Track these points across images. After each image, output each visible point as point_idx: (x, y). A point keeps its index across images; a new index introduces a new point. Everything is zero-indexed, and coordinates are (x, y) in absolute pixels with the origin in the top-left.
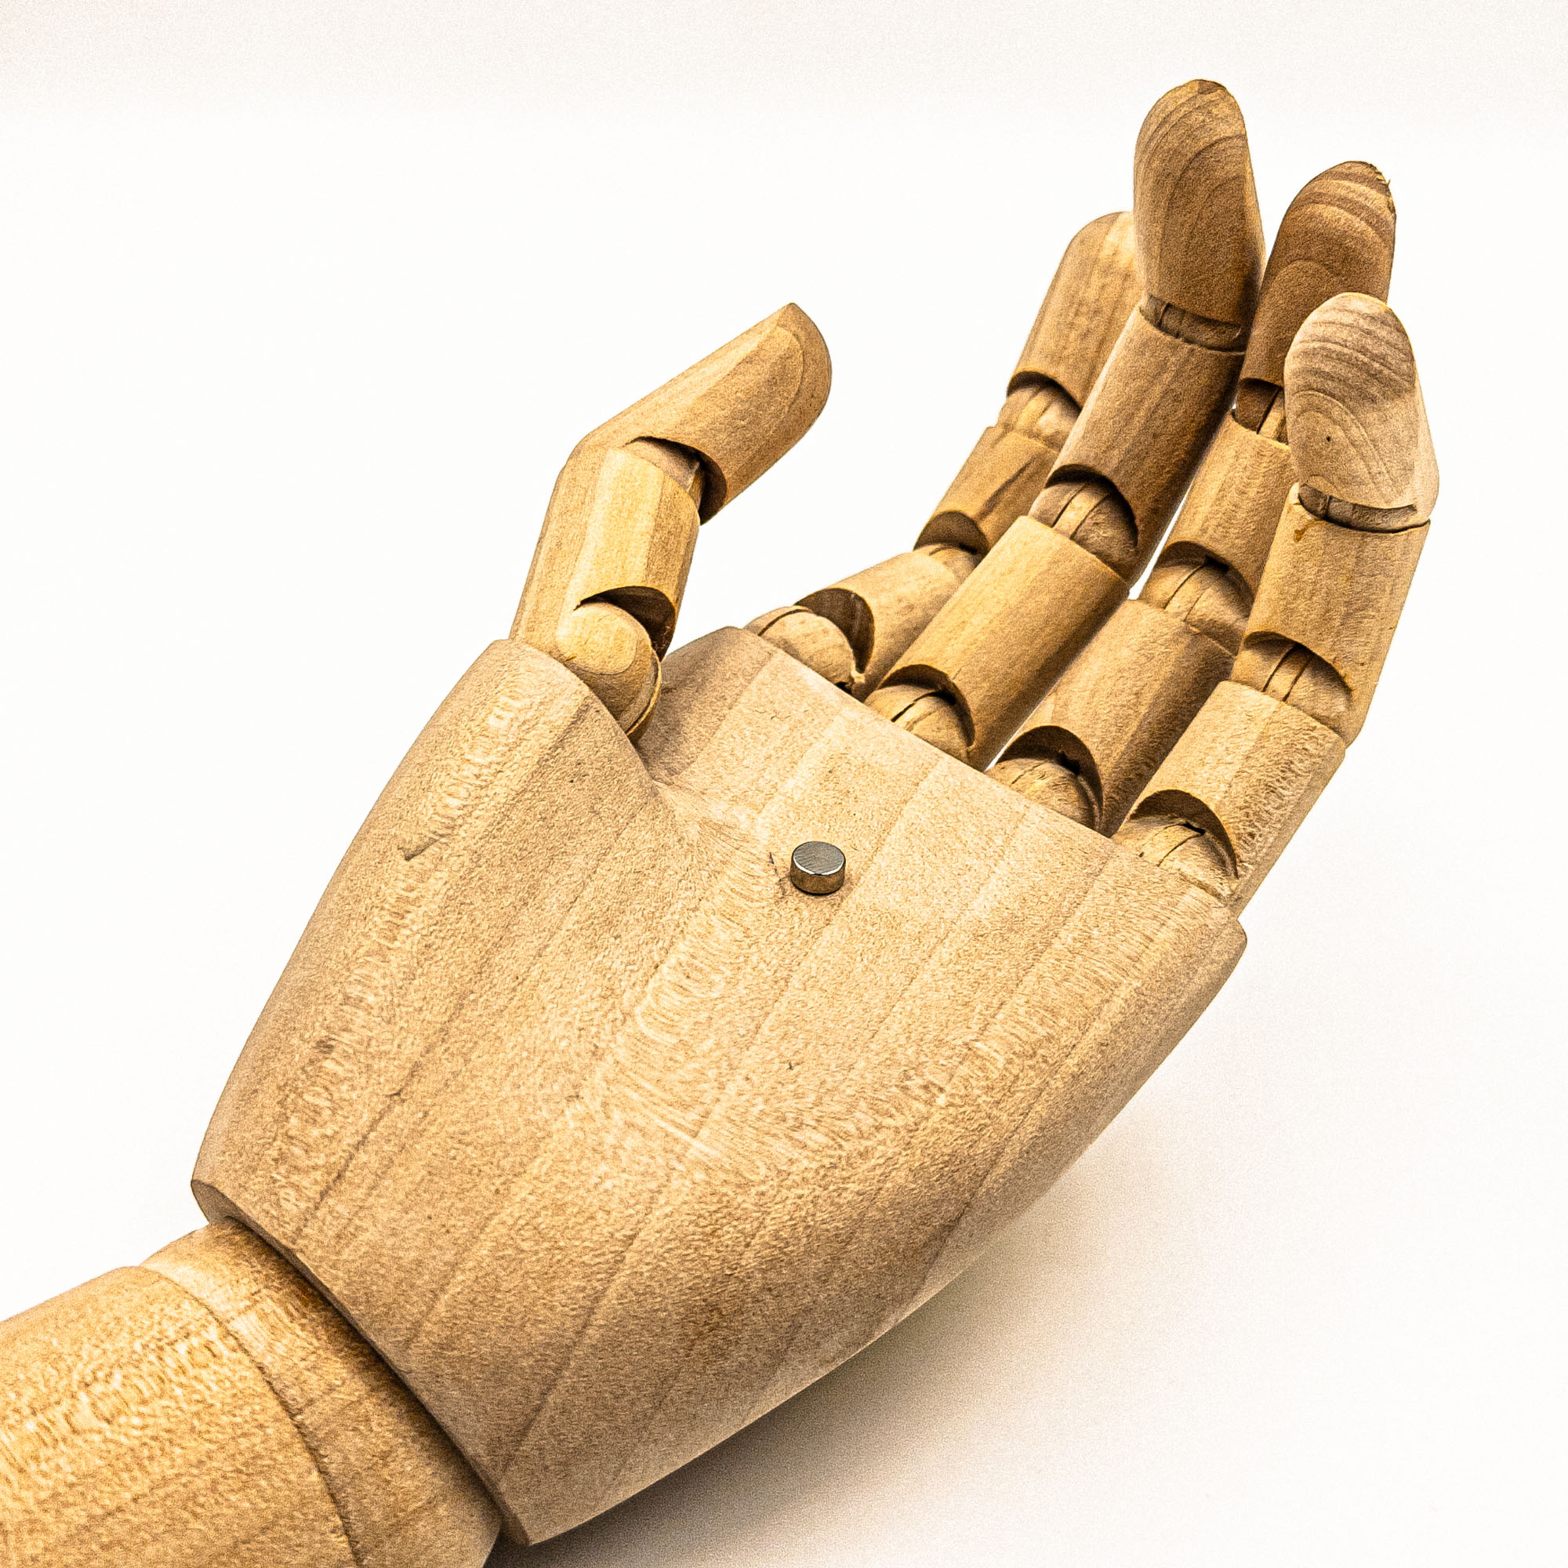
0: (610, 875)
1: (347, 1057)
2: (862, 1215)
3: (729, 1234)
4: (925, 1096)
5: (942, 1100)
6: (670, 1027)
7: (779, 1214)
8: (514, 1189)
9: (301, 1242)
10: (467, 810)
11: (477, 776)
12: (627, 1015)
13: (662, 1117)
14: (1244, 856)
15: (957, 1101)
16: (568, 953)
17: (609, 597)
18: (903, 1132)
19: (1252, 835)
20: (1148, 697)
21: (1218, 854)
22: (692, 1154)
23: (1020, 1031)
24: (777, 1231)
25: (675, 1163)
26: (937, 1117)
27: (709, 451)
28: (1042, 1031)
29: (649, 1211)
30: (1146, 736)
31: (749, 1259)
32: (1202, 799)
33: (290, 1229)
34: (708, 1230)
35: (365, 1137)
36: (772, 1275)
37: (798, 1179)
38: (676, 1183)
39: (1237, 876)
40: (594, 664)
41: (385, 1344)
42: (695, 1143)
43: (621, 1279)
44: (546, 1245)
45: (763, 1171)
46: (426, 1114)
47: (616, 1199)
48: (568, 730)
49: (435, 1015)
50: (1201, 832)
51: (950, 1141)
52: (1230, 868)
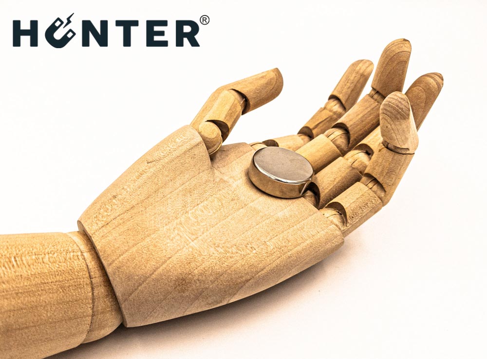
0: (194, 182)
1: (119, 200)
2: (226, 271)
3: (193, 265)
4: (250, 249)
5: (254, 251)
6: (196, 218)
7: (206, 264)
8: (146, 239)
9: (94, 235)
10: (165, 157)
11: (170, 150)
12: (187, 212)
13: (187, 235)
14: (349, 221)
15: (258, 253)
16: (178, 195)
17: (214, 122)
18: (242, 256)
19: (353, 217)
20: (337, 180)
21: (343, 220)
22: (191, 244)
23: (279, 243)
24: (205, 268)
25: (186, 245)
26: (252, 255)
27: (248, 96)
28: (284, 244)
29: (176, 253)
30: (334, 189)
31: (196, 272)
32: (343, 205)
33: (92, 232)
34: (188, 262)
35: (116, 217)
36: (200, 277)
37: (214, 258)
38: (184, 249)
39: (346, 226)
40: (206, 135)
41: (105, 263)
42: (192, 243)
43: (164, 266)
44: (149, 253)
45: (206, 253)
46: (132, 217)
47: (169, 248)
48: (194, 146)
49: (142, 198)
50: (341, 214)
51: (253, 261)
52: (345, 224)
